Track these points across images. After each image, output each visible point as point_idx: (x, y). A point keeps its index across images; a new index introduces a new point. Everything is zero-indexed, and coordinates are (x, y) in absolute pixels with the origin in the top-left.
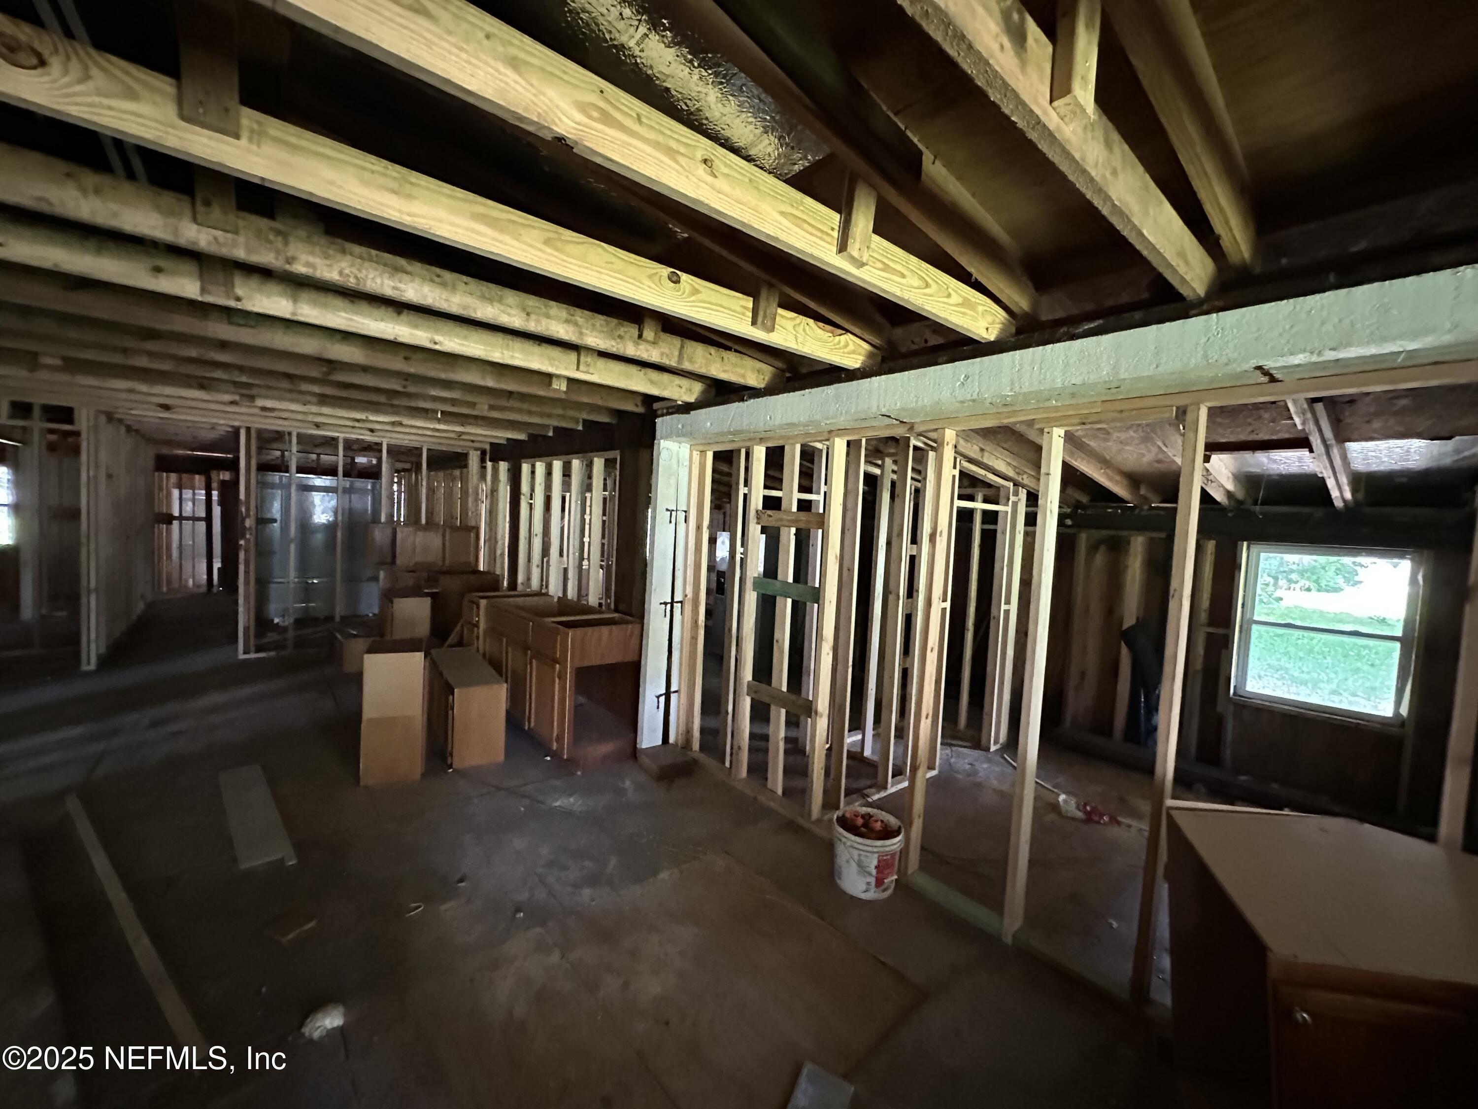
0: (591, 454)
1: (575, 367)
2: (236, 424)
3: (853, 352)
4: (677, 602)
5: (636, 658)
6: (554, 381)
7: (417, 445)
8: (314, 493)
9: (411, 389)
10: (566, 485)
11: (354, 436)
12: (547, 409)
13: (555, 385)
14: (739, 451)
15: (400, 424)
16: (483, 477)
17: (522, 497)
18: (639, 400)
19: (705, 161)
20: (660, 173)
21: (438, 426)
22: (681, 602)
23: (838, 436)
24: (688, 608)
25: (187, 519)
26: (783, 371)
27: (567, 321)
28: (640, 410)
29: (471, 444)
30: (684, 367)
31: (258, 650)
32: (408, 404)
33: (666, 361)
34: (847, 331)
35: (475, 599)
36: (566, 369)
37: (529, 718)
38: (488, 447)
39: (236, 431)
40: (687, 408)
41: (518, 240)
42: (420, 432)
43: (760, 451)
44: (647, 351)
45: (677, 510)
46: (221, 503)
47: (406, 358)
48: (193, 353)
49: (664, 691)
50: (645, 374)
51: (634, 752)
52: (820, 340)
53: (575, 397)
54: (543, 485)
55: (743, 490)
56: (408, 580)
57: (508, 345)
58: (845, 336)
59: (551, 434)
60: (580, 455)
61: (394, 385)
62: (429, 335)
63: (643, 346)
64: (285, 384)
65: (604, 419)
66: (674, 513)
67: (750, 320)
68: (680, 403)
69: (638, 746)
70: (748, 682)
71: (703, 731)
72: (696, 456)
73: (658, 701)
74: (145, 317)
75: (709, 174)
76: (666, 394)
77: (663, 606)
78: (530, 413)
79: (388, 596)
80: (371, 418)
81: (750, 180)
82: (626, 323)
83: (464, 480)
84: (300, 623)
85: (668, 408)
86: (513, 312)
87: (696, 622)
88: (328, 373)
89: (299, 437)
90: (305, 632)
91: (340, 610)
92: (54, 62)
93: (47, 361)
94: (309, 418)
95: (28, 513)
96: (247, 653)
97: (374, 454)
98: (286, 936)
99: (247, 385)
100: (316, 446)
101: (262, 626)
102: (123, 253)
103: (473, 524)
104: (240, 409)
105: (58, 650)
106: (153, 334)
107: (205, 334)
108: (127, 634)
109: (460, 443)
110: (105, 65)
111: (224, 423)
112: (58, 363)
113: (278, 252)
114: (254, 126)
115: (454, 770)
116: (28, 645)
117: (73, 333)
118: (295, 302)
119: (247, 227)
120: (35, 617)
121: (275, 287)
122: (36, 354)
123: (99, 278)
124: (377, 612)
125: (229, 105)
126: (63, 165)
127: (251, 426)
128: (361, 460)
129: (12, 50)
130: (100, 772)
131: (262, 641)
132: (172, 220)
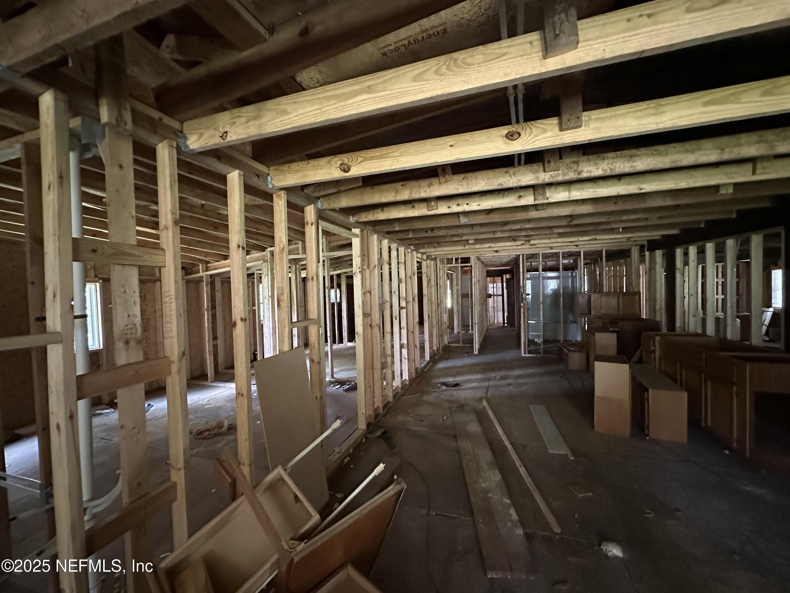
0: (749, 234)
1: (750, 173)
2: (518, 253)
6: (721, 188)
7: (600, 249)
8: (548, 280)
9: (612, 219)
11: (567, 250)
13: (723, 191)
15: (596, 239)
16: (643, 261)
21: (620, 236)
25: (496, 295)
29: (633, 243)
32: (604, 228)
35: (651, 336)
38: (646, 243)
39: (519, 255)
42: (605, 241)
46: (507, 288)
47: (615, 203)
48: (518, 227)
56: (600, 323)
57: (692, 175)
59: (703, 226)
60: (736, 236)
61: (603, 219)
62: (638, 186)
64: (548, 231)
65: (763, 205)
74: (508, 217)
83: (628, 264)
84: (545, 342)
86: (710, 153)
88: (570, 222)
89: (542, 255)
90: (548, 346)
91: (562, 337)
92: (523, 133)
93: (470, 242)
94: (550, 245)
95: (455, 296)
96: (525, 353)
97: (574, 258)
98: (580, 494)
99: (531, 236)
100: (546, 258)
101: (531, 342)
102: (510, 195)
103: (636, 290)
104: (524, 247)
105: (466, 345)
106: (506, 223)
107: (525, 218)
108: (483, 341)
109: (629, 243)
110: (536, 125)
111: (514, 254)
112: (473, 242)
113: (575, 171)
114: (587, 118)
115: (650, 438)
116: (458, 342)
117: (483, 230)
118: (569, 192)
119: (562, 166)
120: (459, 333)
121: (561, 188)
122: (468, 240)
123: (502, 207)
124: (579, 339)
125: (579, 115)
126: (504, 170)
127: (525, 253)
128: (566, 261)
129: (512, 136)
130: (489, 394)
131: (530, 349)
132: (537, 175)
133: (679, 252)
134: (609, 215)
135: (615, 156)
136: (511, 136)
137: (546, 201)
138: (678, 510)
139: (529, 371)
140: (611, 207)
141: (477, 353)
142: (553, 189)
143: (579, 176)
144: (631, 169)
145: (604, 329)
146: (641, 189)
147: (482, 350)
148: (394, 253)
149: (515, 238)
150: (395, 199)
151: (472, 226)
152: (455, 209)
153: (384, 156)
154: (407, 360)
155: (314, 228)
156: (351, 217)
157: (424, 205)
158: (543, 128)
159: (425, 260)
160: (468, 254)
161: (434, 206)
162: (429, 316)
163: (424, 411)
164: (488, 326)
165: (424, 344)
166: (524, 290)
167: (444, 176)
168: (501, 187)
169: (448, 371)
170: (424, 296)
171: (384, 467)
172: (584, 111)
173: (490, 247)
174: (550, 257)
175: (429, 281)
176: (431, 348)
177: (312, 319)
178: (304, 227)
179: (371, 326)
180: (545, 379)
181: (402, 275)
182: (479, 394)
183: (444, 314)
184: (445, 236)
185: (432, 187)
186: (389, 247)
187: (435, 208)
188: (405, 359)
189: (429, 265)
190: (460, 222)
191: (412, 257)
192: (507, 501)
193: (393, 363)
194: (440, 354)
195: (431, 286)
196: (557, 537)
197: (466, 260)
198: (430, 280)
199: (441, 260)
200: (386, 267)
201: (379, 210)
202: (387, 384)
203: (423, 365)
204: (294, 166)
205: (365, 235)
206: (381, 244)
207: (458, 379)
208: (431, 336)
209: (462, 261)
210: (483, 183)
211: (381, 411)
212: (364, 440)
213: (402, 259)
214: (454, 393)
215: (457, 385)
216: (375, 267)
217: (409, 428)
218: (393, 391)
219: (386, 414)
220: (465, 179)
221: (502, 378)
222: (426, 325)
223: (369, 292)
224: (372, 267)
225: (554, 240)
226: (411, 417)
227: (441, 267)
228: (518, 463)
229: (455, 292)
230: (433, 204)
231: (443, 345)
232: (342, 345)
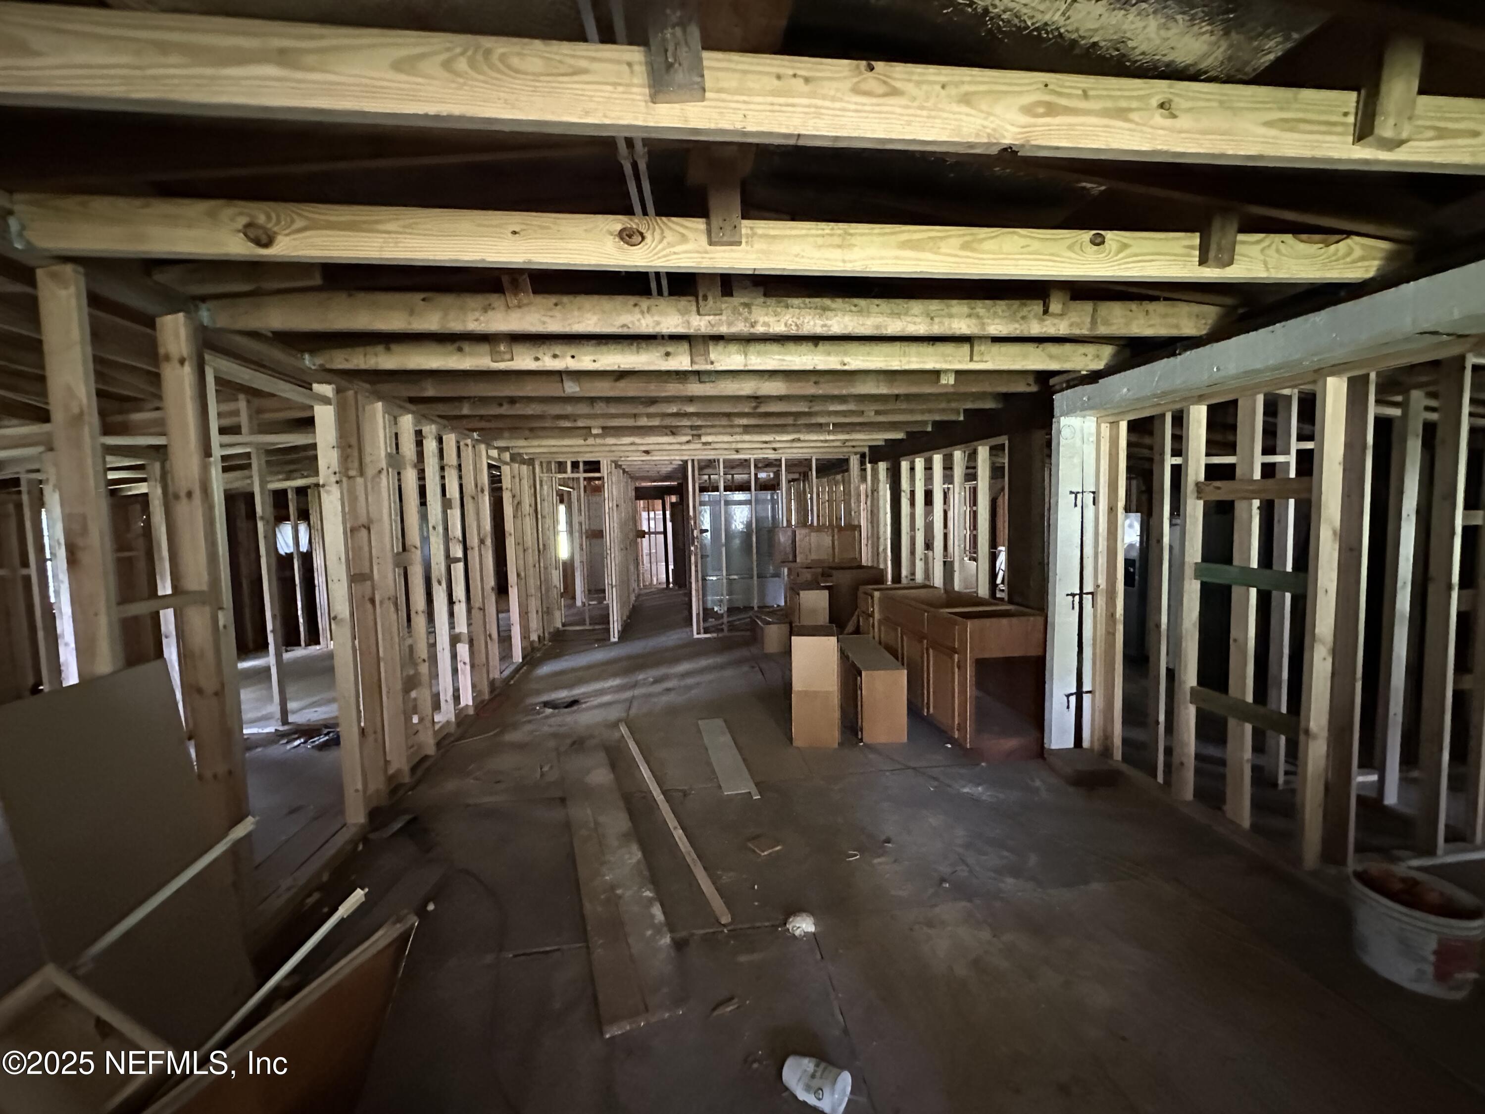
0: (975, 443)
1: (969, 358)
2: (685, 458)
3: (1362, 259)
4: (1087, 593)
5: (1040, 654)
6: (942, 376)
7: (807, 456)
8: (734, 507)
9: (816, 408)
10: (948, 478)
11: (761, 456)
12: (931, 405)
13: (943, 381)
14: (1163, 416)
15: (799, 440)
16: (864, 479)
17: (903, 494)
18: (1031, 380)
19: (1162, 106)
20: (1109, 139)
21: (831, 437)
22: (1092, 593)
23: (1332, 374)
24: (1101, 601)
25: (653, 533)
26: (1235, 308)
27: (969, 316)
28: (1034, 388)
29: (851, 449)
30: (1098, 332)
31: (705, 633)
32: (807, 422)
33: (1077, 331)
34: (1349, 234)
35: (870, 591)
36: (960, 362)
37: (928, 703)
38: (866, 450)
39: (686, 462)
40: (1094, 377)
41: (936, 253)
42: (812, 445)
43: (1199, 413)
44: (1055, 325)
45: (1083, 492)
46: (672, 520)
47: (816, 383)
48: (674, 409)
49: (1074, 690)
50: (1043, 350)
51: (1040, 751)
52: (1306, 257)
53: (963, 389)
54: (923, 480)
55: (1170, 461)
56: (807, 575)
57: (905, 352)
58: (1349, 241)
59: (929, 429)
60: (963, 446)
61: (802, 407)
62: (840, 359)
63: (1049, 321)
64: (724, 421)
65: (989, 405)
66: (1079, 496)
67: (1197, 259)
68: (1084, 373)
69: (1046, 746)
70: (1192, 688)
71: (1125, 741)
72: (1105, 429)
73: (1068, 701)
74: (653, 389)
75: (1167, 118)
76: (1067, 366)
77: (1070, 598)
78: (912, 412)
79: (794, 589)
80: (778, 438)
81: (1221, 102)
82: (1029, 302)
83: (846, 483)
84: (731, 610)
85: (1068, 382)
86: (918, 320)
87: (1112, 616)
88: (756, 408)
89: (724, 463)
90: (735, 618)
91: (756, 601)
92: (648, 235)
93: (594, 431)
94: (734, 446)
95: (576, 535)
96: (698, 633)
97: (775, 469)
98: (763, 852)
99: (699, 427)
100: (733, 468)
101: (707, 613)
102: (650, 348)
103: (856, 523)
104: (692, 446)
105: (597, 627)
106: (653, 401)
107: (684, 393)
108: (629, 617)
109: (845, 450)
110: (670, 224)
111: (677, 459)
112: (600, 431)
113: (746, 320)
114: (749, 232)
115: (865, 744)
116: (583, 623)
117: (613, 410)
118: (746, 355)
119: (726, 308)
120: (584, 604)
121: (733, 348)
122: (590, 428)
123: (637, 369)
124: (782, 603)
125: (736, 224)
126: (632, 300)
127: (696, 458)
128: (762, 475)
129: (630, 236)
130: (633, 711)
131: (707, 625)
132: (686, 318)
133: (905, 465)
134: (811, 401)
135: (802, 305)
136: (628, 237)
137: (709, 367)
138: (888, 841)
139: (703, 662)
140: (810, 389)
141: (616, 640)
142: (720, 347)
143: (752, 330)
144: (825, 329)
145: (813, 585)
146: (845, 364)
147: (625, 635)
148: (431, 446)
149: (674, 430)
150: (410, 327)
151: (592, 400)
152: (548, 363)
153: (365, 226)
154: (468, 667)
155: (187, 372)
156: (307, 356)
157: (485, 348)
158: (683, 235)
159: (506, 463)
160: (597, 454)
161: (504, 353)
162: (518, 575)
163: (505, 762)
164: (641, 589)
165: (510, 631)
166: (695, 523)
167: (516, 295)
168: (625, 331)
169: (558, 680)
170: (507, 535)
171: (366, 895)
172: (744, 217)
173: (632, 444)
174: (738, 466)
175: (518, 506)
176: (525, 636)
177: (195, 592)
178: (156, 363)
179: (372, 601)
180: (728, 673)
181: (453, 491)
182: (614, 714)
183: (554, 572)
184: (541, 417)
185: (490, 313)
186: (419, 433)
187: (508, 356)
188: (465, 663)
189: (516, 472)
190: (564, 392)
191: (476, 455)
192: (648, 894)
193: (434, 675)
194: (544, 648)
195: (523, 516)
196: (726, 931)
197: (593, 466)
198: (519, 503)
199: (544, 465)
200: (410, 477)
201: (380, 348)
202: (421, 720)
203: (507, 673)
204: (100, 204)
205: (351, 401)
206: (396, 424)
207: (577, 692)
208: (524, 614)
209: (587, 467)
210: (595, 318)
211: (407, 779)
212: (360, 847)
213: (451, 457)
214: (569, 719)
215: (574, 703)
216: (380, 472)
217: (471, 801)
218: (436, 733)
219: (418, 783)
220: (559, 307)
221: (656, 681)
222: (513, 593)
223: (364, 526)
224: (370, 472)
225: (738, 438)
226: (476, 779)
227: (545, 479)
228: (672, 822)
229: (576, 527)
230: (502, 348)
231: (552, 630)
232: (318, 647)
